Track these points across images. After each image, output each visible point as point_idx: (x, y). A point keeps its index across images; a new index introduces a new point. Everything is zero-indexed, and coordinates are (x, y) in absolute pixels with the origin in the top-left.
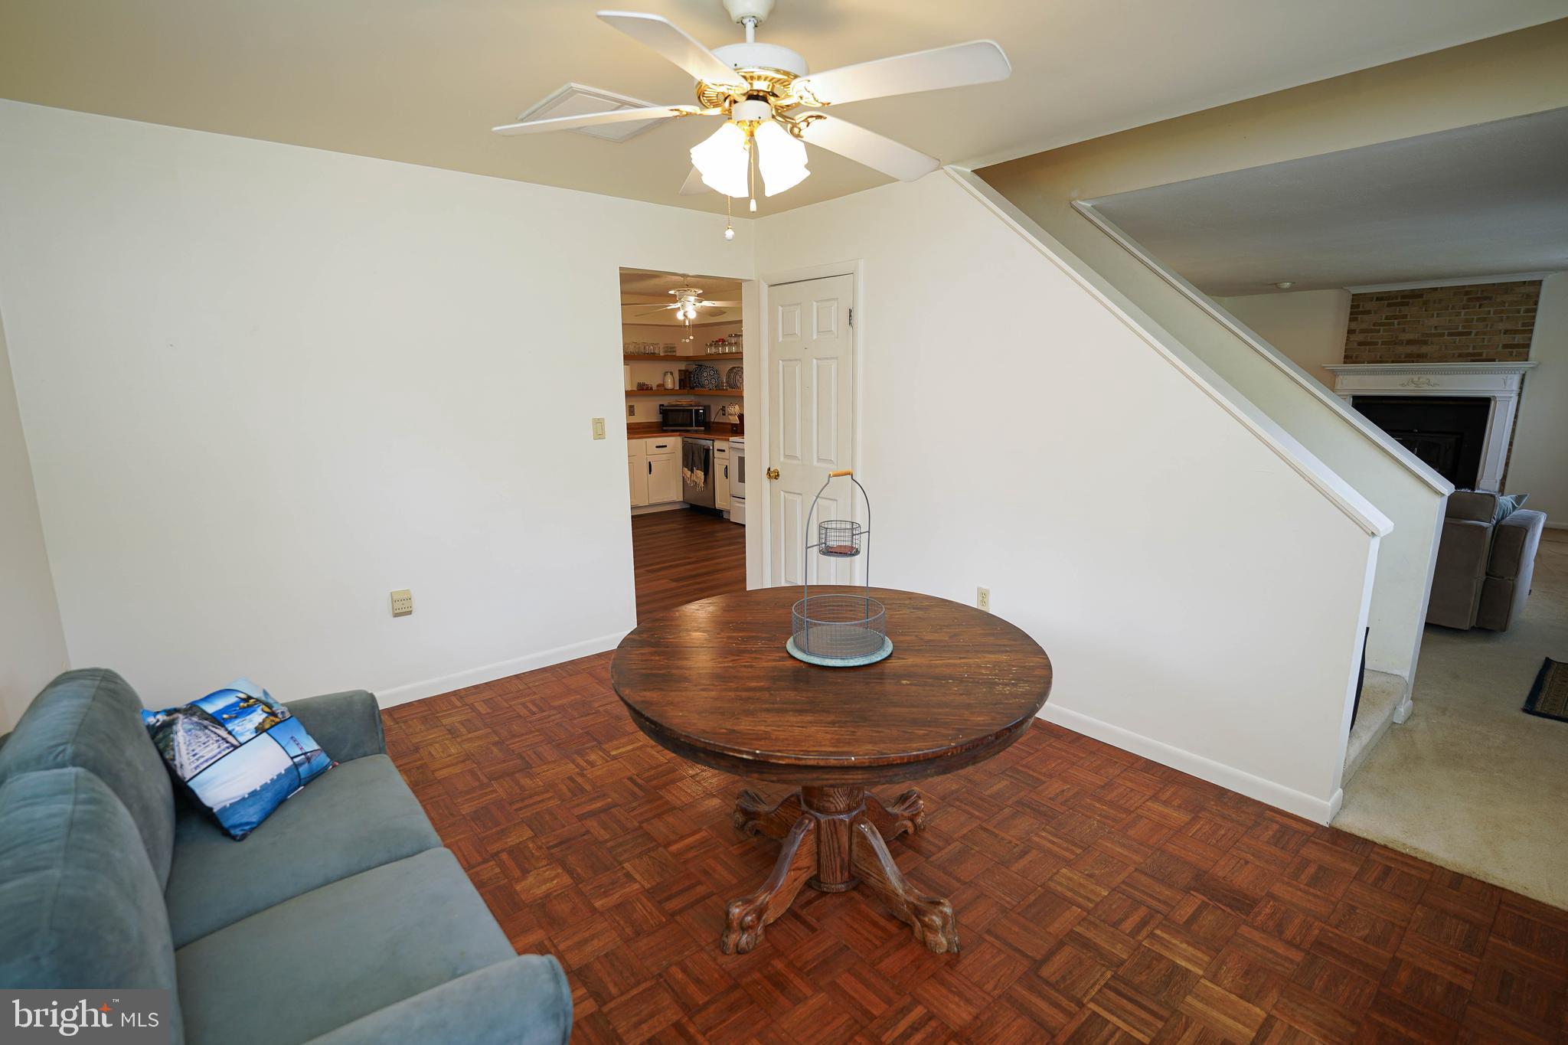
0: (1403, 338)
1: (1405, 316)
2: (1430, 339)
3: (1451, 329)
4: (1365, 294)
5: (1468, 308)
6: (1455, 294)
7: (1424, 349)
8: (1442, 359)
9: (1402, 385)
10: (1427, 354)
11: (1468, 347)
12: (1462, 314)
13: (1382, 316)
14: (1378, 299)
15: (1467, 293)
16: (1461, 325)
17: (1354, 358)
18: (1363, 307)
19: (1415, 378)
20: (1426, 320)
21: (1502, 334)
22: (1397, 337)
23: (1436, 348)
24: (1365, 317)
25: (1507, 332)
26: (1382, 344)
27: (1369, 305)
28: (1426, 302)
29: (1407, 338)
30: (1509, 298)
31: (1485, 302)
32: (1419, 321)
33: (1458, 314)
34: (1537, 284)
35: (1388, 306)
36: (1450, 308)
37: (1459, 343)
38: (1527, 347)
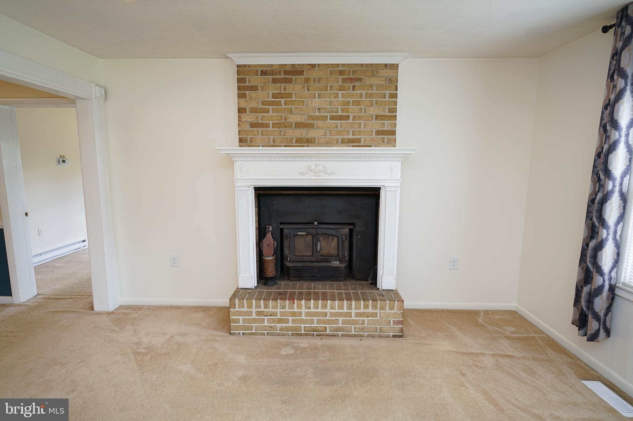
0: (291, 120)
1: (290, 95)
2: (315, 122)
3: (332, 112)
4: (249, 66)
5: (344, 90)
6: (331, 73)
7: (312, 134)
8: (328, 144)
9: (300, 173)
10: (315, 138)
11: (348, 132)
12: (340, 95)
13: (269, 94)
14: (264, 73)
15: (341, 73)
16: (340, 107)
17: (248, 141)
18: (249, 81)
19: (312, 164)
20: (309, 101)
21: (374, 119)
22: (285, 119)
23: (322, 132)
24: (253, 93)
25: (377, 117)
26: (273, 127)
27: (255, 80)
28: (307, 80)
29: (295, 120)
30: (375, 81)
31: (357, 84)
32: (303, 101)
33: (336, 96)
34: (395, 67)
35: (273, 82)
36: (329, 89)
37: (341, 128)
38: (393, 133)
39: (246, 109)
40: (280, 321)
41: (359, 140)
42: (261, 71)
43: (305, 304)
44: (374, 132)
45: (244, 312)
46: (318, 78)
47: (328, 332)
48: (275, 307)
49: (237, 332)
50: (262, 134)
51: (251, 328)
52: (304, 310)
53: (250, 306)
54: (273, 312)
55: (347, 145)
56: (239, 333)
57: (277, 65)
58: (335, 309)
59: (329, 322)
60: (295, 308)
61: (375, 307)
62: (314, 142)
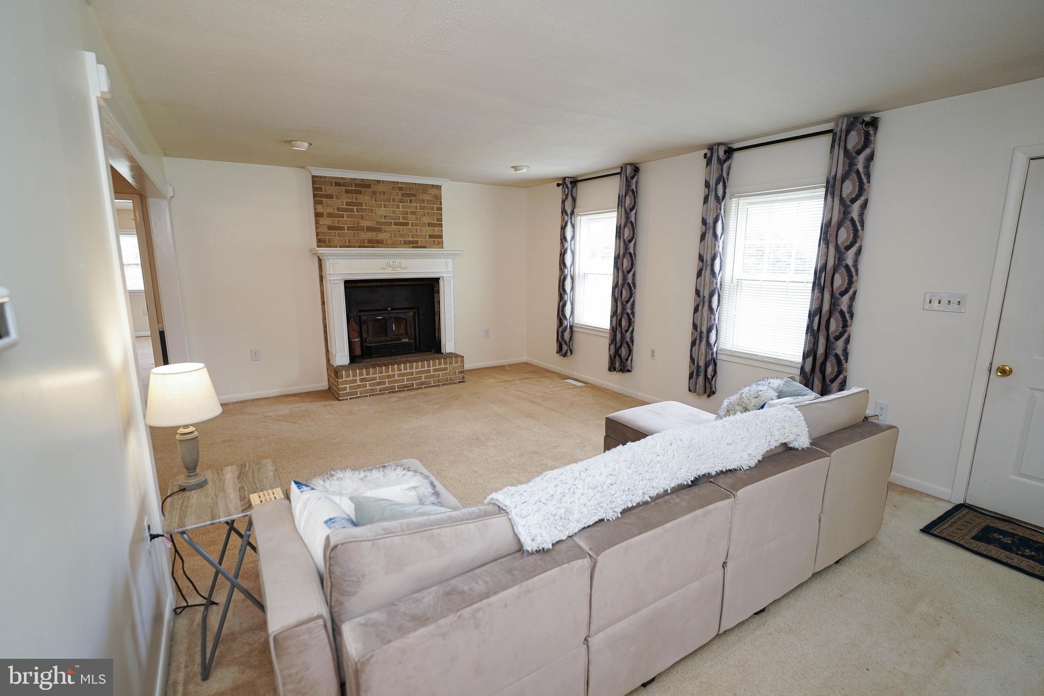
0: (363, 225)
1: (361, 204)
2: (382, 227)
3: (395, 219)
4: (325, 177)
5: (404, 203)
6: (393, 188)
7: (381, 236)
8: (394, 245)
9: (382, 268)
11: (408, 235)
12: (401, 206)
13: (343, 202)
14: (337, 184)
15: (401, 189)
16: (401, 216)
17: (326, 243)
18: (324, 190)
19: (391, 261)
20: (377, 209)
21: (427, 226)
22: (358, 223)
23: (388, 235)
24: (329, 201)
25: (429, 225)
26: (348, 230)
27: (331, 190)
28: (374, 193)
29: (366, 225)
30: (426, 197)
31: (413, 198)
32: (372, 210)
33: (398, 207)
34: (439, 187)
35: (346, 193)
36: (392, 201)
37: (402, 232)
38: (441, 237)
39: (323, 213)
40: (379, 384)
41: (417, 242)
42: (335, 183)
43: (397, 367)
44: (427, 236)
45: (350, 381)
46: (383, 192)
47: (415, 387)
48: (375, 373)
49: (345, 398)
50: (339, 236)
51: (356, 393)
52: (396, 373)
53: (355, 375)
54: (373, 378)
55: (409, 245)
56: (347, 399)
57: (349, 178)
58: (419, 368)
59: (415, 379)
60: (390, 372)
61: (445, 363)
62: (383, 243)
